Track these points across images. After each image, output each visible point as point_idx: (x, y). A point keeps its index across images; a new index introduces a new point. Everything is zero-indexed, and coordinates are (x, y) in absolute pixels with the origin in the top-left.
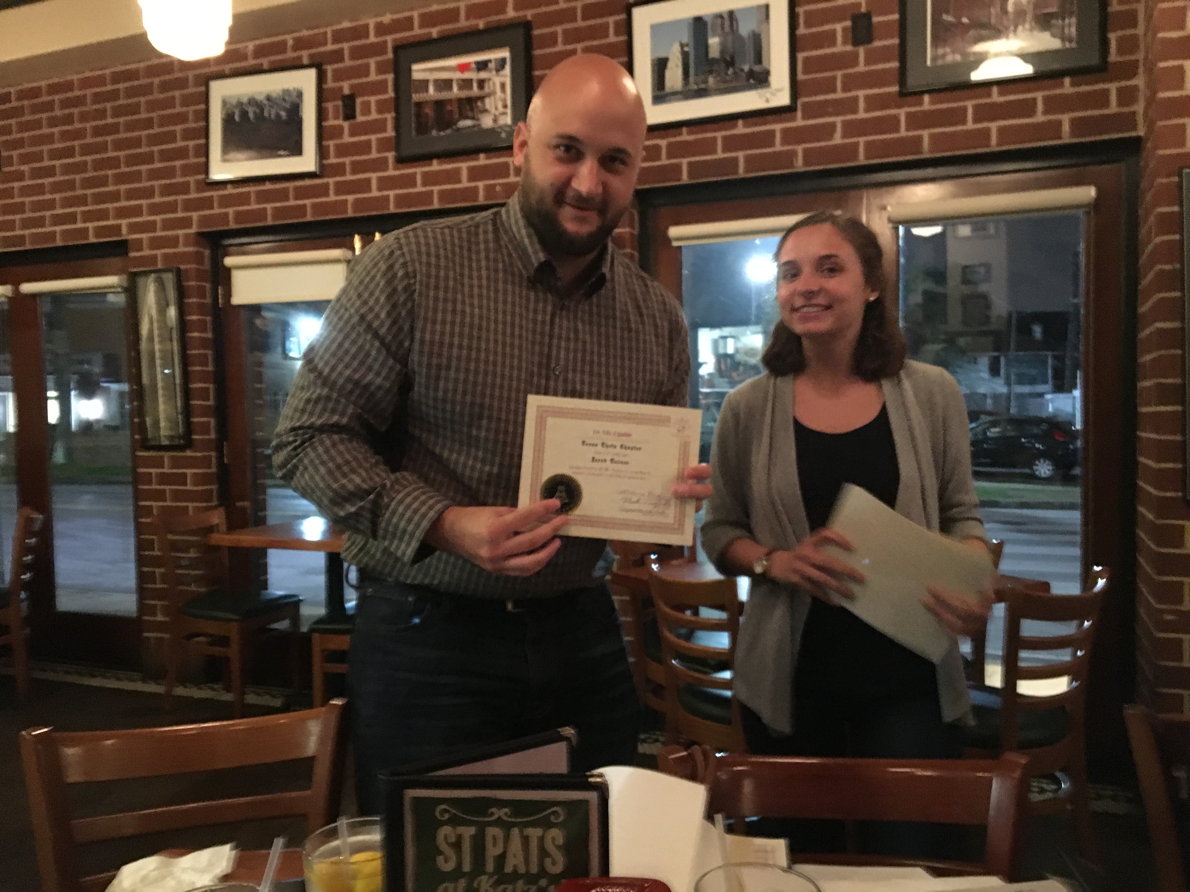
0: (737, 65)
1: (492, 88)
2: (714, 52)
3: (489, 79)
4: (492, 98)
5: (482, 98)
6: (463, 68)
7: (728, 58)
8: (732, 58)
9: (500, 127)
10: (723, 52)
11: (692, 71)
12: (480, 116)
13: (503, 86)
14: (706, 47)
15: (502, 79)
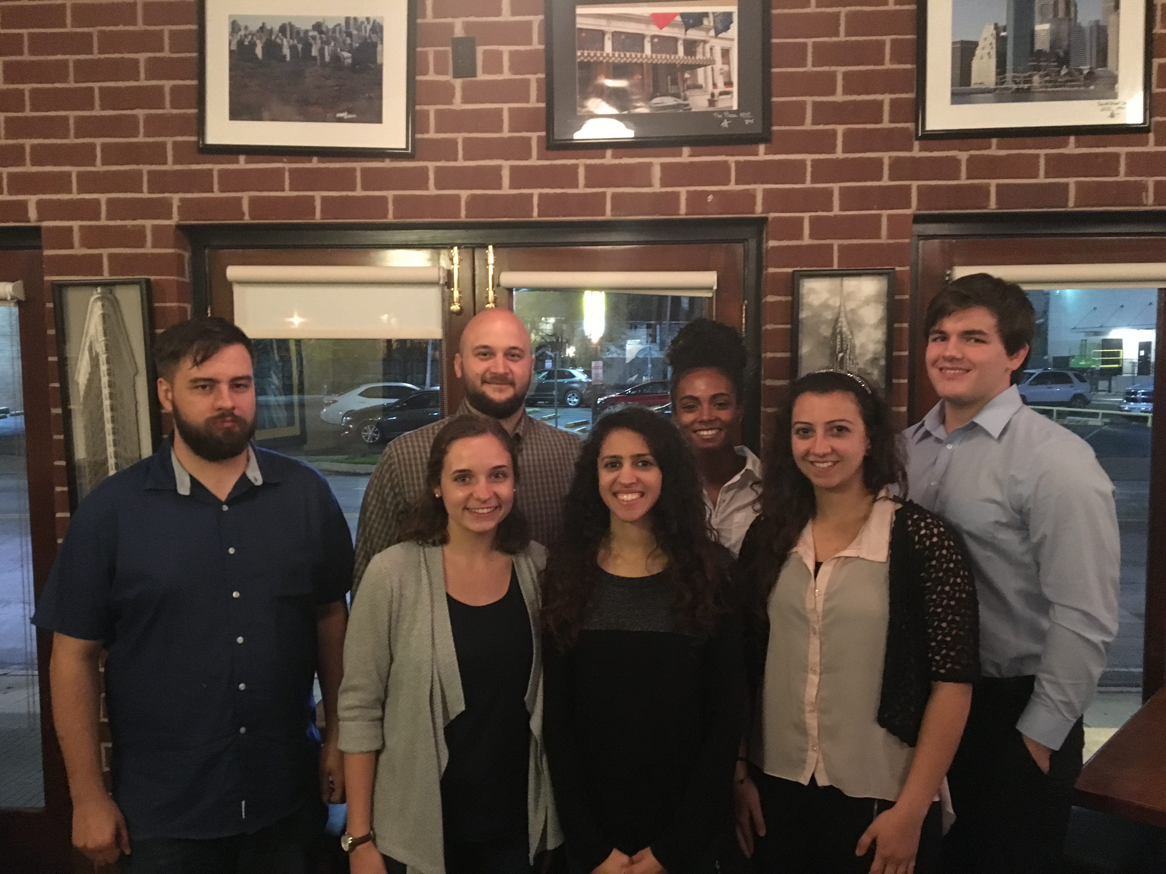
0: (1072, 63)
1: (708, 55)
2: (1042, 43)
3: (705, 42)
4: (709, 68)
5: (693, 68)
6: (662, 20)
7: (1061, 53)
8: (1067, 53)
9: (721, 112)
10: (1054, 44)
11: (1009, 66)
12: (688, 93)
13: (725, 53)
14: (1032, 34)
15: (726, 44)
